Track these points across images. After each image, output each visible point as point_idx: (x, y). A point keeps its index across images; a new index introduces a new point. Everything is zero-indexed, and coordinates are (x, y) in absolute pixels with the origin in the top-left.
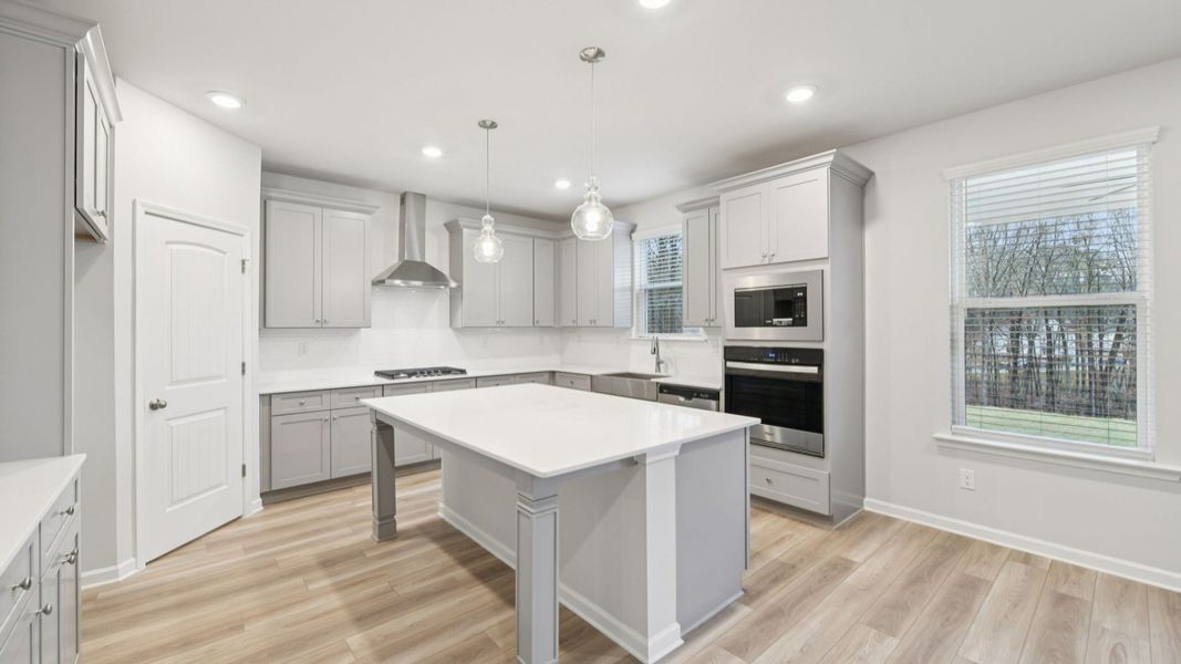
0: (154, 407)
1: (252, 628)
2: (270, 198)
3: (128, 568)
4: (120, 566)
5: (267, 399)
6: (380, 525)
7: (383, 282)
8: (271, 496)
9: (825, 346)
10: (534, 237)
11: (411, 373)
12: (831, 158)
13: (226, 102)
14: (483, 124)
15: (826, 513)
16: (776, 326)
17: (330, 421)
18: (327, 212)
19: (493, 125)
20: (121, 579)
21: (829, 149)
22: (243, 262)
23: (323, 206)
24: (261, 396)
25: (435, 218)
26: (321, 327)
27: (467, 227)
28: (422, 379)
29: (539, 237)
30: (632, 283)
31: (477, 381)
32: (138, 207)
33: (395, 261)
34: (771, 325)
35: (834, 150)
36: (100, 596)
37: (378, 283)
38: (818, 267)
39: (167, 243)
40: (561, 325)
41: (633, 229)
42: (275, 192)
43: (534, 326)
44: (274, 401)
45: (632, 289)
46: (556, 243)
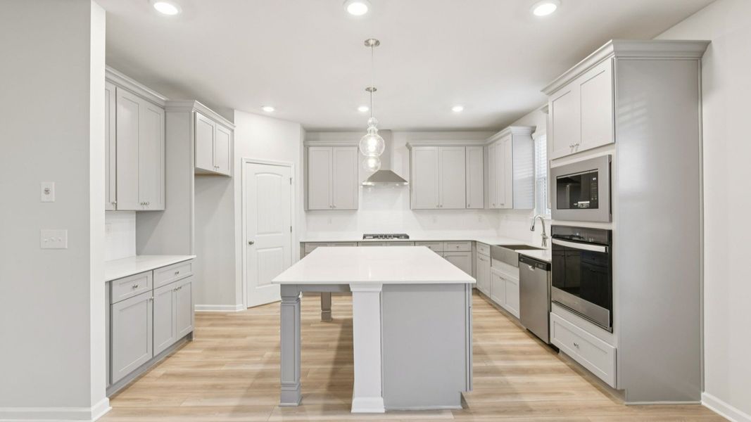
0: (251, 243)
1: (248, 339)
2: (310, 146)
3: (240, 308)
4: (237, 306)
5: (303, 244)
6: (322, 313)
9: (613, 227)
10: (465, 146)
11: (375, 237)
12: (611, 48)
13: (269, 109)
14: (368, 89)
16: (580, 208)
18: (335, 149)
20: (237, 311)
21: (608, 41)
22: (291, 179)
23: (333, 146)
24: (301, 243)
26: (333, 209)
27: (414, 146)
28: (381, 240)
29: (469, 146)
30: (534, 174)
31: (415, 243)
32: (243, 160)
34: (577, 207)
35: (611, 41)
36: (229, 315)
38: (606, 152)
39: (256, 174)
40: (489, 207)
41: (533, 130)
42: (311, 143)
43: (467, 208)
44: (307, 245)
45: (533, 178)
46: (485, 148)
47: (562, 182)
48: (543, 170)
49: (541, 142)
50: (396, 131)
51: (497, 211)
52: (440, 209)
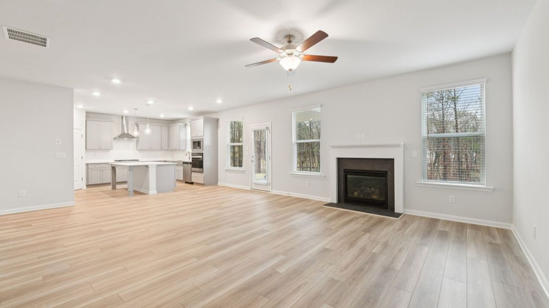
5: (87, 165)
7: (116, 139)
8: (88, 186)
9: (203, 152)
10: (161, 126)
12: (202, 116)
14: (135, 109)
15: (203, 183)
17: (103, 170)
19: (137, 109)
22: (82, 135)
23: (100, 121)
25: (132, 122)
26: (100, 149)
27: (140, 124)
29: (163, 126)
33: (120, 133)
34: (196, 148)
37: (115, 139)
38: (202, 137)
40: (170, 149)
41: (186, 125)
42: (88, 119)
43: (162, 149)
44: (89, 165)
45: (186, 140)
46: (169, 128)
47: (194, 143)
48: (189, 138)
49: (189, 129)
50: (131, 117)
51: (172, 150)
52: (151, 150)
